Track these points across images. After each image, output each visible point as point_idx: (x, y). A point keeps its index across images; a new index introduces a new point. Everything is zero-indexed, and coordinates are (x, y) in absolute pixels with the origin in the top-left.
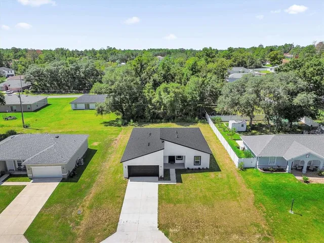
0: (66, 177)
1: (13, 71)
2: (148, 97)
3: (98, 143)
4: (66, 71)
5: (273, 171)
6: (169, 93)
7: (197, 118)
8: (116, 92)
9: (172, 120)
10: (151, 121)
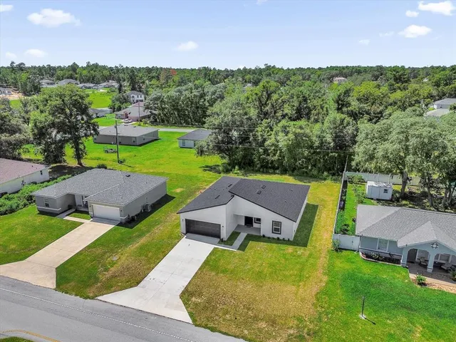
0: (124, 221)
1: (143, 96)
2: (260, 138)
3: (182, 189)
4: (189, 98)
5: (378, 259)
6: (287, 133)
7: (325, 173)
8: (220, 129)
9: (290, 172)
10: (261, 170)
